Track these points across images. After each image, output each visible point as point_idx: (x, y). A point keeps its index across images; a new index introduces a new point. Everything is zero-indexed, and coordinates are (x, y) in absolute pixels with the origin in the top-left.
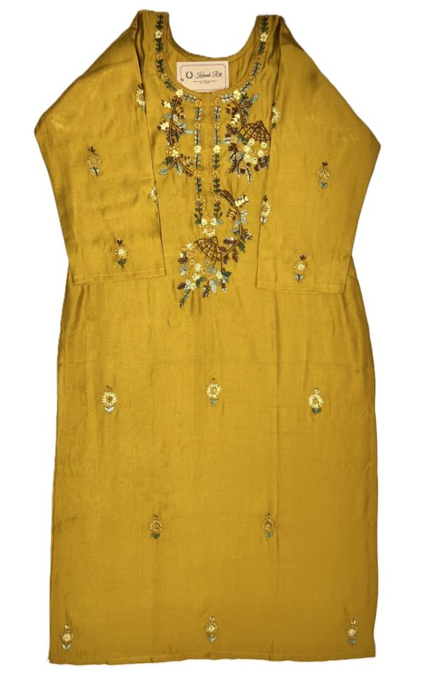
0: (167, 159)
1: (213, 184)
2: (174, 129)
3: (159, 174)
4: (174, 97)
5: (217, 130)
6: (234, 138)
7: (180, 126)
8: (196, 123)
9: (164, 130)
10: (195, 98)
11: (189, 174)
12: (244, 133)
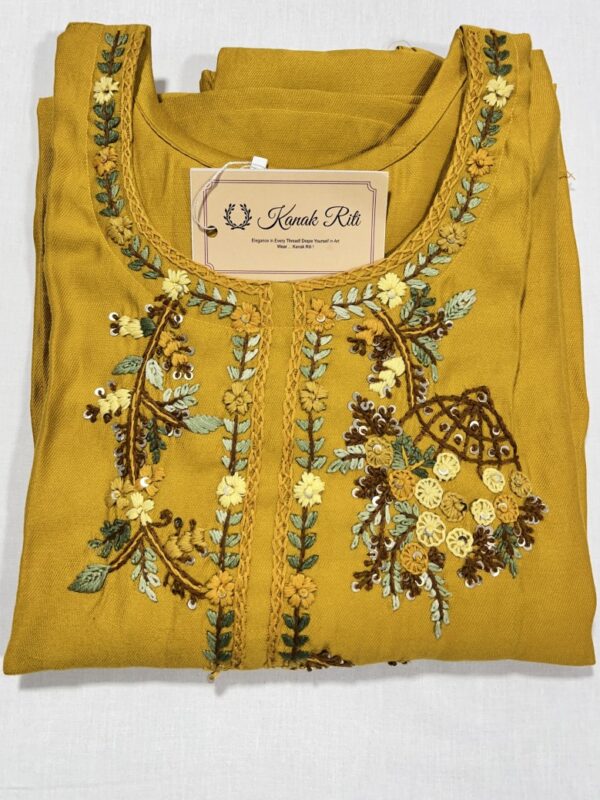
1: (282, 629)
2: (148, 414)
3: (69, 588)
4: (157, 299)
5: (315, 415)
6: (379, 448)
7: (171, 403)
8: (230, 391)
9: (108, 417)
10: (232, 299)
11: (187, 593)
12: (418, 432)
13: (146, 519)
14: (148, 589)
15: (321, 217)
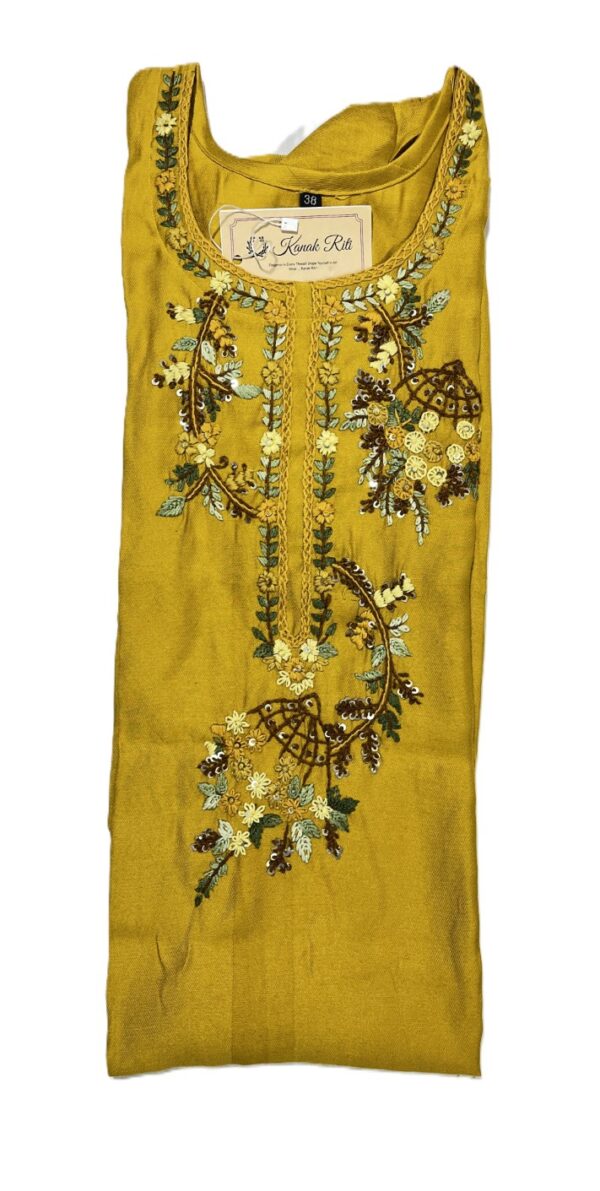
0: (178, 470)
1: (313, 540)
2: (204, 383)
3: (157, 514)
4: (207, 294)
5: (330, 387)
6: (377, 411)
7: (222, 375)
8: (267, 368)
9: (173, 385)
10: (265, 296)
11: (244, 514)
12: (408, 397)
13: (209, 463)
14: (216, 512)
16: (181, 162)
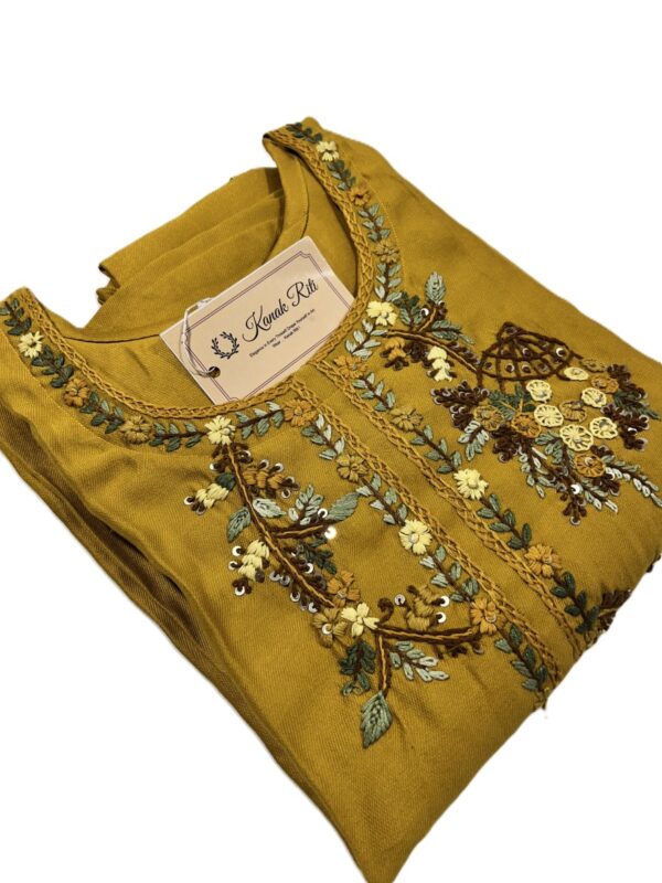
0: (345, 667)
1: (561, 605)
2: (290, 542)
3: (365, 747)
4: (214, 456)
5: (420, 428)
7: (302, 517)
8: (340, 466)
9: (260, 577)
10: (274, 407)
11: (465, 645)
13: (371, 622)
14: (433, 673)
15: (288, 302)
16: (77, 363)
